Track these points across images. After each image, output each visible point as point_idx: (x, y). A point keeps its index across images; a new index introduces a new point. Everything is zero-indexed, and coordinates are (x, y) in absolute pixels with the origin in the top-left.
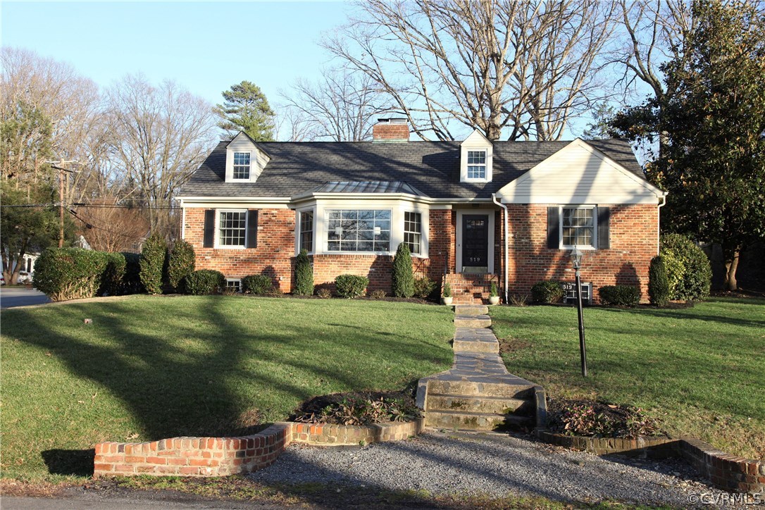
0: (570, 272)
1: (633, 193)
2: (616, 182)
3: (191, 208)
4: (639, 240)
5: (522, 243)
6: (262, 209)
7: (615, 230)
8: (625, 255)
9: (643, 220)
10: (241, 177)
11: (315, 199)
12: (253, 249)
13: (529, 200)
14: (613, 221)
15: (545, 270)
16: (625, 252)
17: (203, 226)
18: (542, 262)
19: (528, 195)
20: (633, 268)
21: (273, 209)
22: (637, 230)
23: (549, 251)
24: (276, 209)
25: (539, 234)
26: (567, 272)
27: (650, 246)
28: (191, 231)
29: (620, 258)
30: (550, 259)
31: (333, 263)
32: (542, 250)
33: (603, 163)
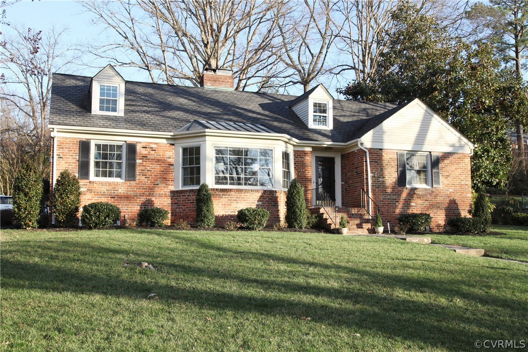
0: (414, 206)
1: (453, 146)
2: (441, 137)
3: (63, 138)
4: (459, 181)
5: (380, 181)
6: (140, 143)
7: (443, 173)
8: (450, 192)
9: (462, 165)
10: (108, 109)
11: (205, 136)
12: (132, 182)
13: (382, 146)
14: (442, 166)
15: (397, 204)
16: (450, 190)
17: (77, 157)
18: (395, 198)
19: (381, 141)
20: (456, 203)
21: (152, 143)
22: (458, 173)
23: (400, 189)
24: (155, 144)
25: (391, 176)
26: (412, 206)
27: (467, 186)
28: (63, 162)
29: (448, 195)
30: (400, 195)
31: (224, 196)
32: (393, 188)
33: (433, 119)
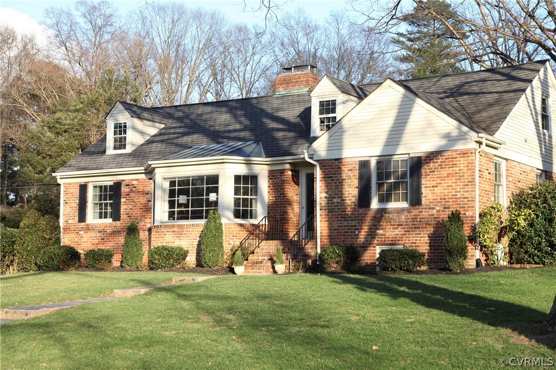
0: (381, 235)
1: (447, 136)
2: (430, 125)
3: (68, 184)
4: (454, 193)
5: (334, 203)
6: (124, 180)
7: (427, 183)
8: (438, 211)
9: (458, 169)
10: (120, 148)
12: (117, 222)
13: (341, 154)
14: (426, 172)
15: (357, 232)
16: (438, 208)
17: (78, 201)
18: (354, 224)
19: (340, 148)
21: (133, 180)
22: (450, 182)
23: (361, 211)
24: (136, 180)
25: (351, 192)
26: (378, 235)
27: (466, 200)
29: (433, 215)
30: (361, 220)
32: (354, 210)
33: (416, 105)
